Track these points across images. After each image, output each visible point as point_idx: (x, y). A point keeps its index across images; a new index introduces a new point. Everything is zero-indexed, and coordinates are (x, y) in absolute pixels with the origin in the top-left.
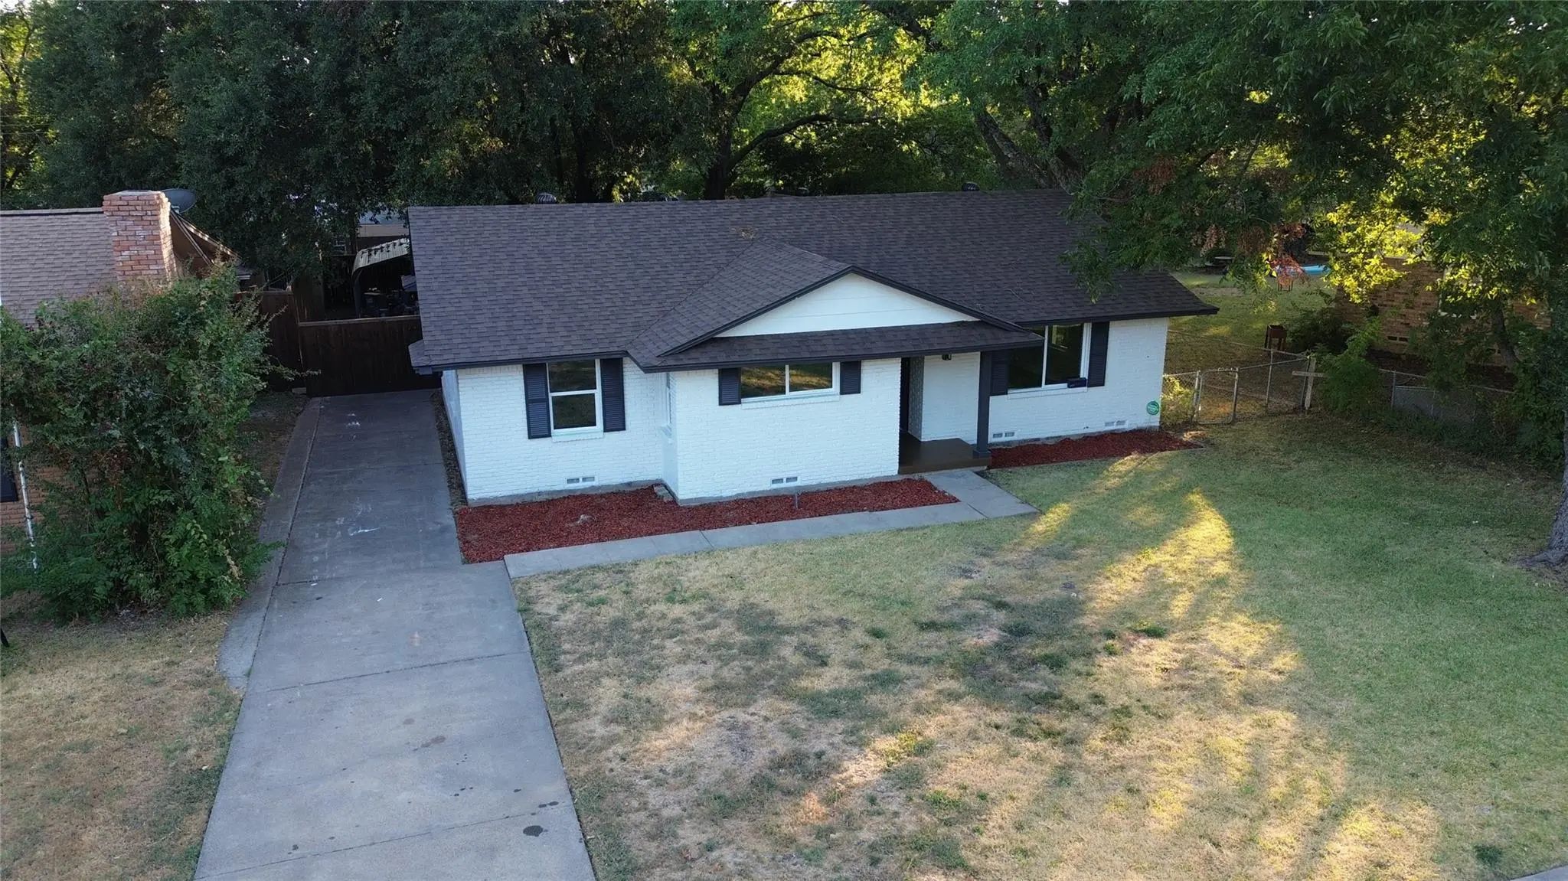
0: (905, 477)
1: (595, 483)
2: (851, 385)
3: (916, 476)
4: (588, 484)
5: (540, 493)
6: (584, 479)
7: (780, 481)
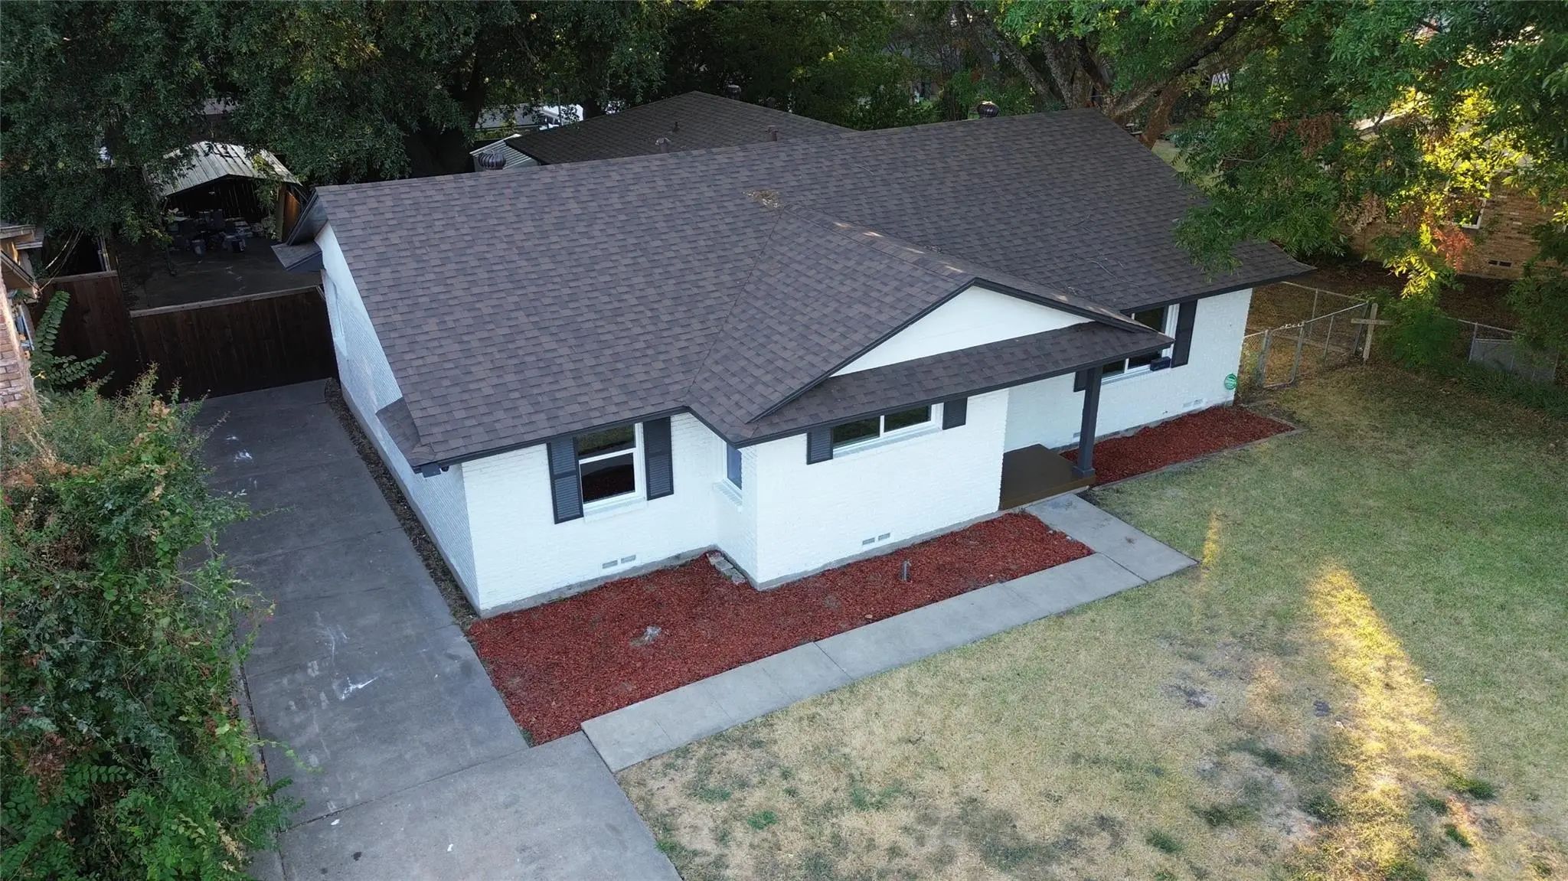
0: (1006, 512)
1: (636, 563)
2: (955, 417)
3: (1017, 510)
4: (628, 566)
5: (570, 587)
6: (623, 560)
7: (872, 540)
